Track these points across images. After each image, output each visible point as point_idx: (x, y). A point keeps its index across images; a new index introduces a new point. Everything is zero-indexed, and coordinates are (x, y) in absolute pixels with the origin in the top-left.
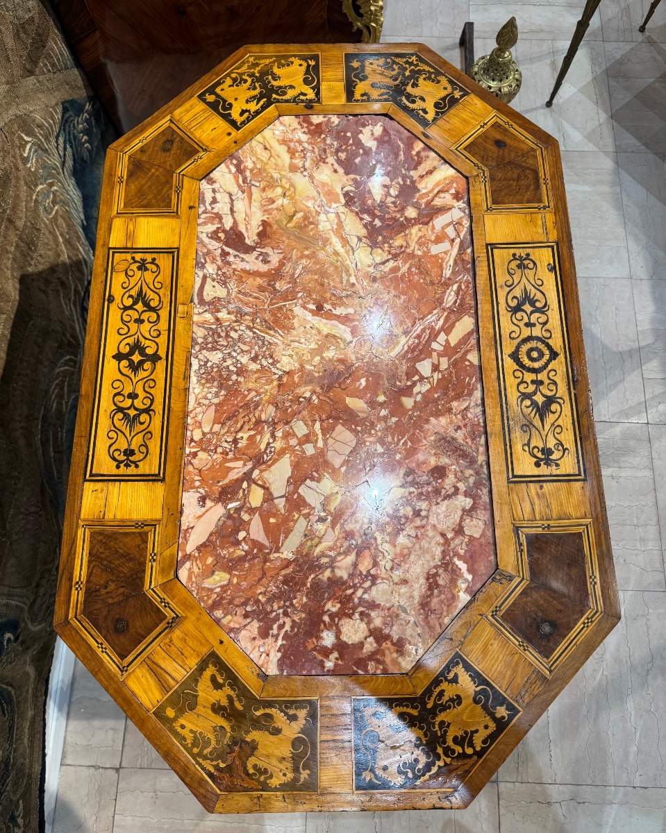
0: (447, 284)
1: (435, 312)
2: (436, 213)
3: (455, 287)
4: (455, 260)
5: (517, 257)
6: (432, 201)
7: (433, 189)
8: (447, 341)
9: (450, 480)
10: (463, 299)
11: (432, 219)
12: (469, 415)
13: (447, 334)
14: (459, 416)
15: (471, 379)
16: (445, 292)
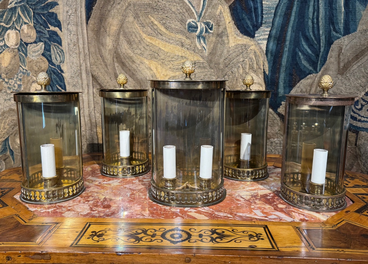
0: (231, 214)
1: (211, 209)
2: (285, 213)
3: (229, 216)
4: (251, 217)
5: (259, 235)
6: (294, 212)
7: (304, 213)
8: (191, 212)
9: (100, 209)
10: (221, 218)
11: (279, 211)
12: (139, 216)
13: (195, 212)
14: (139, 213)
15: (163, 217)
16: (226, 213)
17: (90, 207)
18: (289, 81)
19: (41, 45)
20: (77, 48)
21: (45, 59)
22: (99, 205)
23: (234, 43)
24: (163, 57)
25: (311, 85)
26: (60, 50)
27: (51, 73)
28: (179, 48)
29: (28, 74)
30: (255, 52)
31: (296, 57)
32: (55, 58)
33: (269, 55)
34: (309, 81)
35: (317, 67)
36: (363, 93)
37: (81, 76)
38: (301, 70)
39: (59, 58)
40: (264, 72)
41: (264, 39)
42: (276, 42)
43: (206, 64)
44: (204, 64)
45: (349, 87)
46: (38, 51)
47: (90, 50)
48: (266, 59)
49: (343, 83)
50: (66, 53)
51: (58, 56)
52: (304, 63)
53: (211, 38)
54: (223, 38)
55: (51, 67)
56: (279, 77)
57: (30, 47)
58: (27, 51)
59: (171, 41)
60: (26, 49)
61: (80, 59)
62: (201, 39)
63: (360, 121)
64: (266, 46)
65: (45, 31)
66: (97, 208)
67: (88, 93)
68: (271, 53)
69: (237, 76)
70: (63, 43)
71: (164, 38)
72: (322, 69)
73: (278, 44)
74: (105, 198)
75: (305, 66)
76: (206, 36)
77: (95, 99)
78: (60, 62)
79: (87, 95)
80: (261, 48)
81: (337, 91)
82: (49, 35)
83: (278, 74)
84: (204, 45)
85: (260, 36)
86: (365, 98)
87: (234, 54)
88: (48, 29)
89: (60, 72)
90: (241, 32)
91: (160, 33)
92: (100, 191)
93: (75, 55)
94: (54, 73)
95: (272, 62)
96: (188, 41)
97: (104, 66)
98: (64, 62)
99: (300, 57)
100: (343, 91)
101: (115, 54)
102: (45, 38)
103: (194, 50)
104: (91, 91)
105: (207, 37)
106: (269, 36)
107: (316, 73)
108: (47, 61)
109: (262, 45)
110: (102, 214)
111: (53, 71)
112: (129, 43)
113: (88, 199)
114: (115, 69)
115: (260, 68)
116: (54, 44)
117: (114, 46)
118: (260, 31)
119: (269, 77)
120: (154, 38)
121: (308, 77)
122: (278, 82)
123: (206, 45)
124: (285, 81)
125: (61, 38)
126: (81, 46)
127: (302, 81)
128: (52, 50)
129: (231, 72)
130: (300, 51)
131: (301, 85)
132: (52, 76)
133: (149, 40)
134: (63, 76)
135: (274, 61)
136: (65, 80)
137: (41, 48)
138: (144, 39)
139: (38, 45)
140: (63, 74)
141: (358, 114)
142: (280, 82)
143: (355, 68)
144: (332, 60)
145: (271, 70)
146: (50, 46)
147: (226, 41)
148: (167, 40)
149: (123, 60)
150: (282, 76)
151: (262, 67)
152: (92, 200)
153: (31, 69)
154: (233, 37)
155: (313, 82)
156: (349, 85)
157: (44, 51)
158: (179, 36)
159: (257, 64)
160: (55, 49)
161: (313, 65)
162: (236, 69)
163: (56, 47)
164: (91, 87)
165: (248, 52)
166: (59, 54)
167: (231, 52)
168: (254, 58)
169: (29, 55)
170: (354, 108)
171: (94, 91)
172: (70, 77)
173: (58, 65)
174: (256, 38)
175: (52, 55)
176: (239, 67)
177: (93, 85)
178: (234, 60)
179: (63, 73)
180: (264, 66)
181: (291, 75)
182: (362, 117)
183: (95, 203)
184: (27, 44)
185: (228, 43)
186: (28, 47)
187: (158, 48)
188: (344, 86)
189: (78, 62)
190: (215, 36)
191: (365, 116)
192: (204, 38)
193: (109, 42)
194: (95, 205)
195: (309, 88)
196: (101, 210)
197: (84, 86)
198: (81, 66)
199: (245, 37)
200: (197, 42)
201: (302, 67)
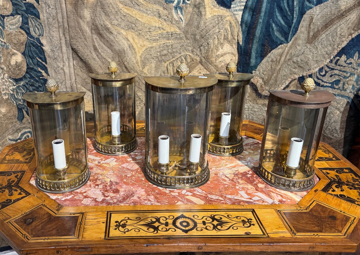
3: (221, 198)
17: (102, 192)
18: (261, 51)
19: (18, 18)
20: (57, 22)
21: (23, 32)
22: (109, 190)
23: (211, 14)
24: (140, 28)
25: (281, 55)
26: (38, 23)
27: (30, 46)
28: (156, 19)
29: (7, 47)
30: (230, 23)
31: (269, 28)
32: (33, 31)
33: (244, 26)
34: (280, 50)
35: (288, 37)
36: (328, 60)
37: (61, 49)
38: (273, 41)
39: (38, 31)
40: (238, 43)
41: (240, 10)
42: (251, 13)
43: (182, 35)
44: (181, 35)
45: (316, 55)
46: (16, 24)
47: (70, 24)
48: (240, 30)
49: (310, 51)
50: (45, 27)
51: (36, 29)
52: (277, 34)
53: (188, 9)
54: (200, 9)
55: (30, 40)
56: (252, 47)
57: (7, 20)
58: (4, 24)
59: (149, 12)
60: (3, 21)
61: (59, 33)
62: (178, 10)
63: (323, 86)
64: (241, 17)
65: (21, 3)
66: (109, 194)
67: (69, 66)
68: (246, 24)
69: (212, 47)
70: (41, 16)
71: (142, 9)
72: (293, 39)
73: (253, 15)
74: (110, 181)
75: (277, 37)
76: (183, 7)
77: (75, 71)
78: (39, 36)
79: (68, 68)
80: (236, 19)
81: (304, 59)
82: (26, 7)
83: (252, 44)
84: (181, 16)
85: (236, 7)
86: (330, 65)
87: (211, 26)
88: (25, 2)
89: (39, 45)
90: (218, 3)
91: (138, 4)
92: (103, 172)
93: (55, 30)
94: (34, 46)
95: (246, 33)
96: (166, 12)
97: (83, 40)
98: (43, 35)
99: (273, 29)
100: (310, 59)
101: (93, 26)
102: (22, 10)
103: (171, 21)
104: (71, 64)
105: (185, 8)
106: (245, 7)
107: (286, 43)
108: (25, 34)
109: (237, 16)
110: (115, 201)
111: (32, 44)
112: (107, 14)
113: (97, 183)
114: (94, 41)
115: (234, 39)
116: (31, 16)
117: (91, 18)
118: (236, 2)
119: (243, 47)
120: (130, 8)
121: (279, 47)
122: (251, 52)
123: (183, 16)
124: (257, 52)
125: (38, 11)
126: (60, 20)
127: (273, 51)
128: (29, 22)
129: (206, 44)
130: (274, 23)
131: (272, 55)
132: (32, 49)
133: (126, 11)
134: (42, 49)
135: (248, 32)
136: (45, 53)
137: (19, 21)
138: (121, 9)
139: (15, 18)
140: (44, 48)
141: (321, 80)
142: (253, 52)
143: (323, 37)
144: (303, 29)
145: (245, 41)
146: (27, 18)
147: (203, 13)
148: (145, 10)
149: (101, 32)
150: (255, 46)
151: (236, 38)
152: (100, 184)
153: (10, 41)
154: (210, 9)
155: (283, 52)
156: (316, 53)
157: (22, 24)
158: (156, 7)
159: (232, 35)
160: (33, 22)
161: (285, 35)
162: (212, 40)
163: (34, 19)
164: (72, 60)
165: (223, 23)
166: (37, 27)
167: (208, 24)
168: (229, 29)
169: (6, 28)
170: (318, 75)
171: (74, 63)
172: (50, 51)
173: (36, 38)
174: (232, 9)
175: (30, 28)
176: (215, 38)
177: (73, 58)
178: (210, 32)
179: (43, 46)
180: (238, 37)
181: (263, 45)
182: (325, 82)
183: (104, 187)
184: (4, 17)
185: (205, 15)
186: (5, 20)
187: (135, 19)
188: (312, 54)
189: (58, 36)
190: (192, 6)
191: (327, 82)
192: (181, 9)
193: (87, 14)
194: (105, 189)
195: (279, 58)
196: (112, 195)
197: (65, 59)
198: (61, 39)
199: (222, 8)
200: (174, 13)
201: (274, 39)
